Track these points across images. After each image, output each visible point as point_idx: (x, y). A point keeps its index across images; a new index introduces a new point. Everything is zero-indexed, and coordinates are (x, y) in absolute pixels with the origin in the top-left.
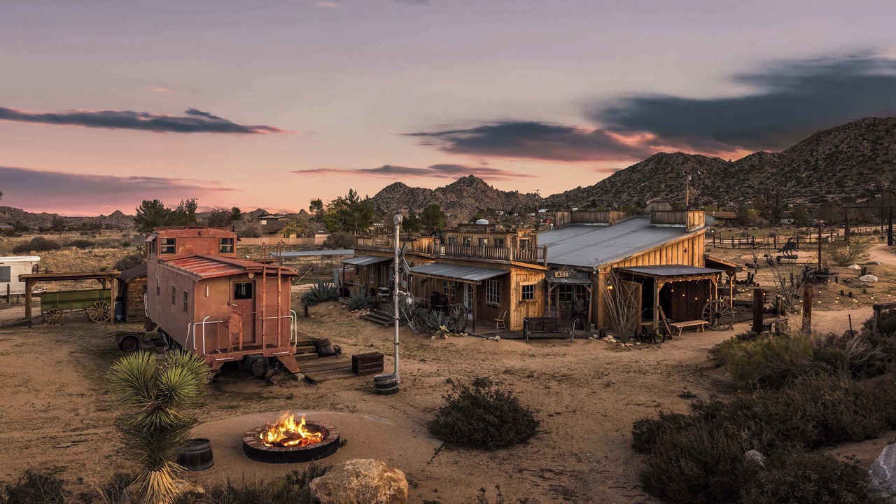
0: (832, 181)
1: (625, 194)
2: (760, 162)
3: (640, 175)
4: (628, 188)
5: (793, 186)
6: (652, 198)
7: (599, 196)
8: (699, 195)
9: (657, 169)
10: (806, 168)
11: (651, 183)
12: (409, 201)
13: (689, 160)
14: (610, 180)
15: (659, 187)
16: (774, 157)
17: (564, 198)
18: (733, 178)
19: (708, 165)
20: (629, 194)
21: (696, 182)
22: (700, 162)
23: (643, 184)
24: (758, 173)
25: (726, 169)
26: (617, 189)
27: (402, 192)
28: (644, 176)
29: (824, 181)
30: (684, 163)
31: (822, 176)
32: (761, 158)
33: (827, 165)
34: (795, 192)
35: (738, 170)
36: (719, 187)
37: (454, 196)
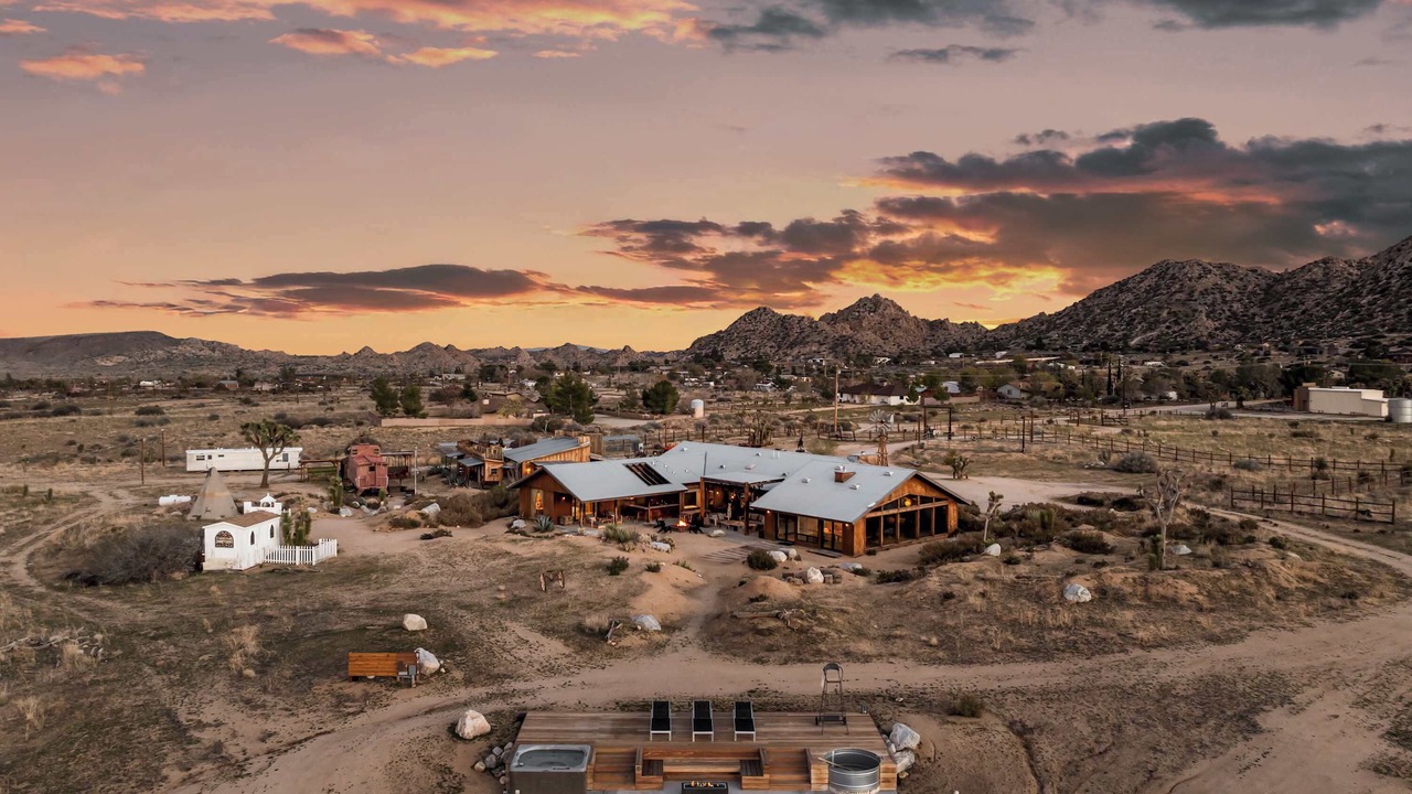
0: (1403, 312)
1: (1104, 327)
2: (1326, 274)
3: (1130, 297)
4: (1111, 316)
5: (1344, 319)
6: (1144, 332)
7: (1065, 330)
8: (1216, 329)
9: (1158, 287)
10: (1371, 290)
11: (1146, 309)
12: (778, 335)
13: (1210, 271)
14: (1084, 304)
15: (1159, 315)
16: (1351, 266)
17: (1013, 331)
18: (1279, 300)
19: (1241, 279)
20: (1111, 327)
21: (1217, 307)
22: (1227, 274)
23: (1134, 311)
24: (1319, 292)
25: (1270, 286)
26: (1094, 318)
27: (767, 322)
28: (1137, 297)
29: (1391, 311)
30: (1200, 277)
31: (1391, 303)
32: (1328, 268)
33: (1403, 285)
34: (1343, 329)
35: (1288, 288)
36: (1254, 315)
37: (848, 327)
